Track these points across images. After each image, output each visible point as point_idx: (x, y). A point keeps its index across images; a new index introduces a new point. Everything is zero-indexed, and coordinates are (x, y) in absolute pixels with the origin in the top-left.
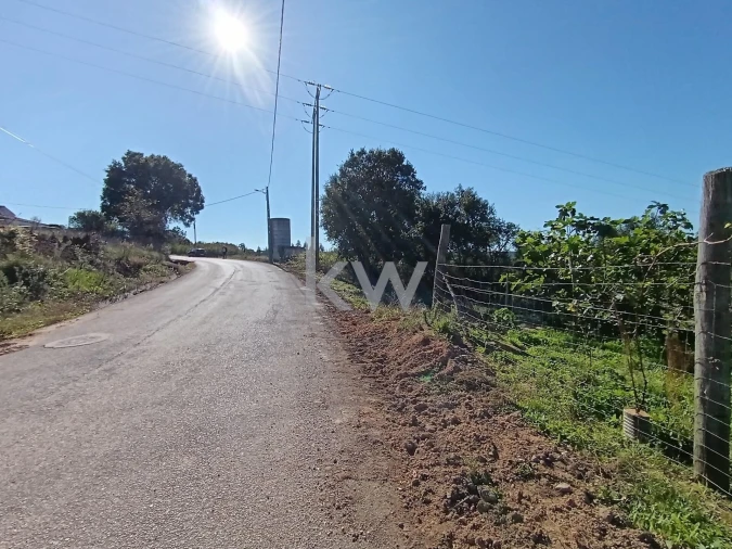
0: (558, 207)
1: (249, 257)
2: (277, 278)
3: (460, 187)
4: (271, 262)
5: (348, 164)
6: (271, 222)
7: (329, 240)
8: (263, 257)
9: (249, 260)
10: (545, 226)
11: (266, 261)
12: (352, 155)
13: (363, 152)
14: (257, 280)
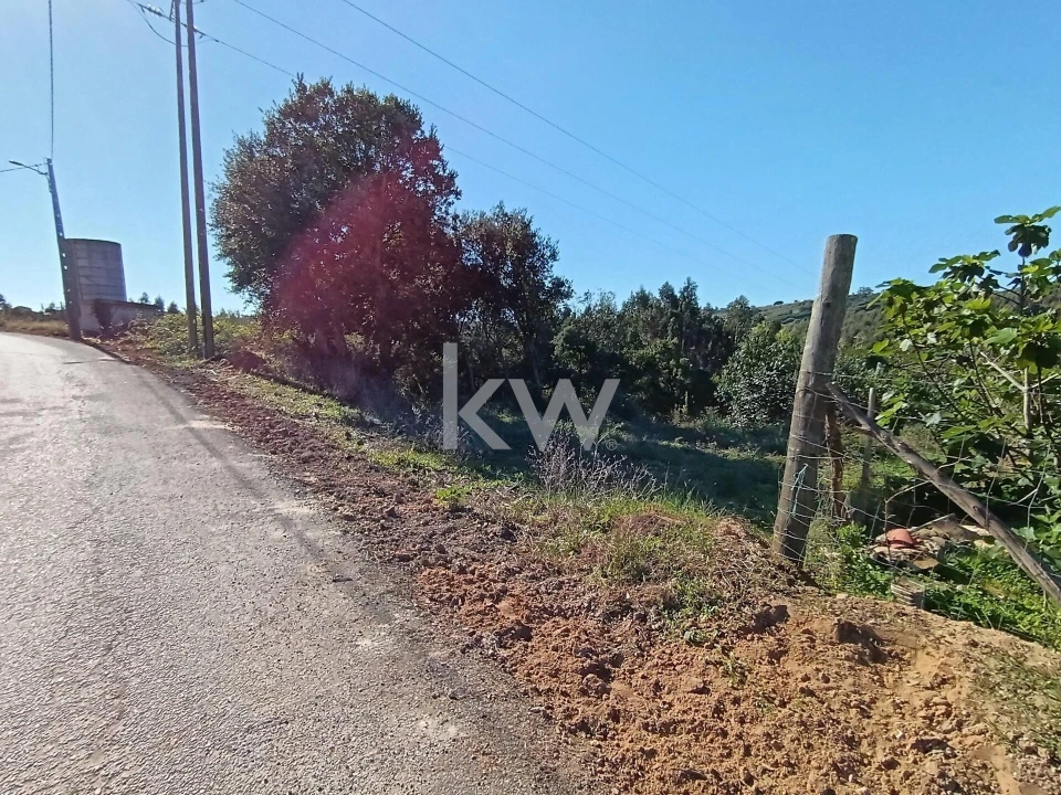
0: (1002, 220)
1: (11, 324)
2: (97, 385)
3: (501, 207)
4: (75, 335)
5: (288, 112)
6: (66, 245)
7: (237, 290)
8: (54, 325)
9: (12, 330)
10: (935, 269)
11: (60, 335)
12: (302, 88)
13: (325, 90)
14: (26, 394)
